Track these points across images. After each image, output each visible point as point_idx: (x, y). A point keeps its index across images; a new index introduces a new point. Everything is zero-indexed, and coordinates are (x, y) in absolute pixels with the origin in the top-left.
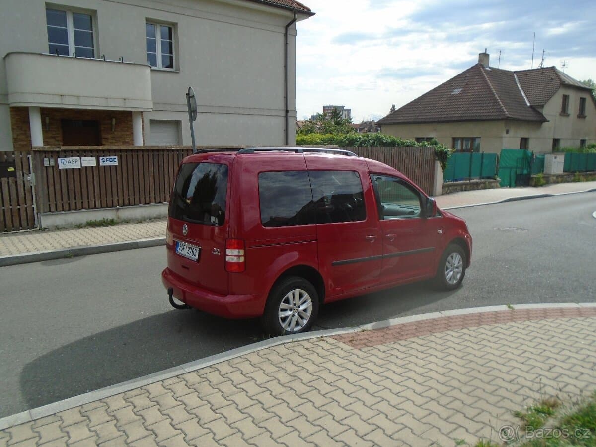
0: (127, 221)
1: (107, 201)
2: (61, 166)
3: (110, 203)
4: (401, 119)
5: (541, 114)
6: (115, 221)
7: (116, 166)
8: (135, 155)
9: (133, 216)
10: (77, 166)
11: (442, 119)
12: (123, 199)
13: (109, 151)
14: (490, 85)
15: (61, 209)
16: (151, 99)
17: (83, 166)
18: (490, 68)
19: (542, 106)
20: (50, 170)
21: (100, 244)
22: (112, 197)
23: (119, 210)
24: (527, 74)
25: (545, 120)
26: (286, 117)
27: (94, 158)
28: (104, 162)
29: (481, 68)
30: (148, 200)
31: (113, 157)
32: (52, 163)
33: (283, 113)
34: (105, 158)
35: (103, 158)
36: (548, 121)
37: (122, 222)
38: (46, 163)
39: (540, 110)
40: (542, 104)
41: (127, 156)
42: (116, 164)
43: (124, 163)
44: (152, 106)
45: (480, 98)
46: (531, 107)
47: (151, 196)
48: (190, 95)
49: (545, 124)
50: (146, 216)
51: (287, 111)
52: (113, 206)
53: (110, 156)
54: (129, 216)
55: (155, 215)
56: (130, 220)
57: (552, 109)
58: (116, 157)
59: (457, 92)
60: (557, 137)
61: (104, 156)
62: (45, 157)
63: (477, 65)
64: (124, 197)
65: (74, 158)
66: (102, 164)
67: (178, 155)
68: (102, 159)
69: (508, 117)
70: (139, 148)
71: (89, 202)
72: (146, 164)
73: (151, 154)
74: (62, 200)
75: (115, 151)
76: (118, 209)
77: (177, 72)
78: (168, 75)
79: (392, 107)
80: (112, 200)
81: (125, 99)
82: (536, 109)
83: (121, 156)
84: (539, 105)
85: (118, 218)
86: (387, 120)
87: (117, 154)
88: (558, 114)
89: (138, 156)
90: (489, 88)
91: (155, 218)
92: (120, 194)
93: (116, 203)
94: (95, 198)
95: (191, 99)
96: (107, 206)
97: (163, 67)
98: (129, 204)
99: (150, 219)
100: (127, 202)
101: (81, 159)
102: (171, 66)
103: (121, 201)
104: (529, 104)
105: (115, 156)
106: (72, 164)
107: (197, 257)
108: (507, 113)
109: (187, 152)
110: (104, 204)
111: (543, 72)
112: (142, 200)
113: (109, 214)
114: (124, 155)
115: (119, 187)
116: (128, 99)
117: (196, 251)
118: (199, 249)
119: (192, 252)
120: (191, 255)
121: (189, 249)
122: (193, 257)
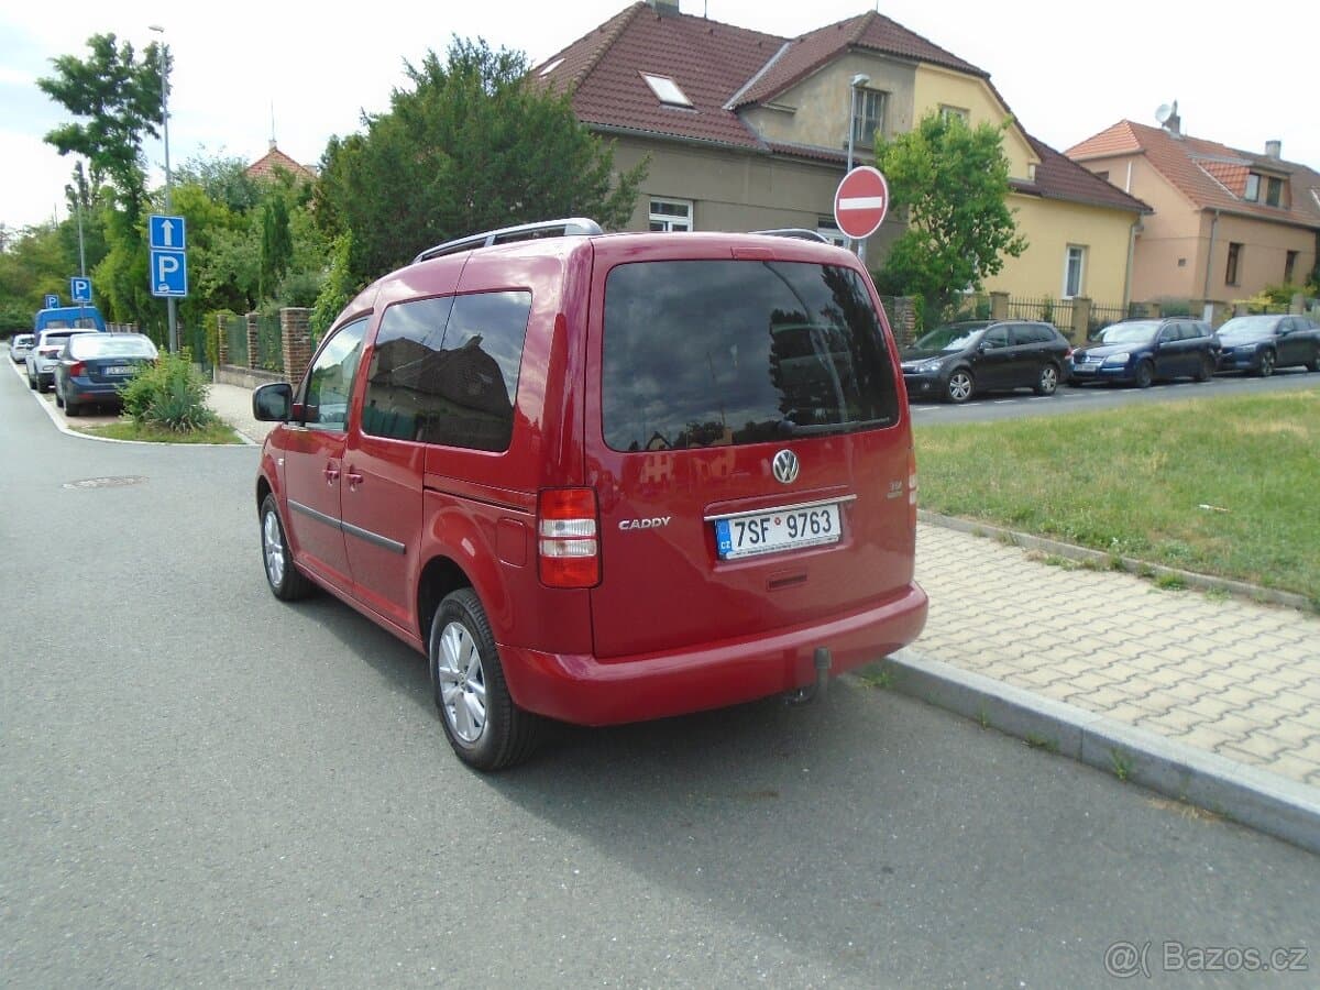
107: (836, 530)
117: (829, 516)
118: (839, 504)
119: (812, 523)
120: (809, 534)
121: (792, 523)
122: (819, 535)
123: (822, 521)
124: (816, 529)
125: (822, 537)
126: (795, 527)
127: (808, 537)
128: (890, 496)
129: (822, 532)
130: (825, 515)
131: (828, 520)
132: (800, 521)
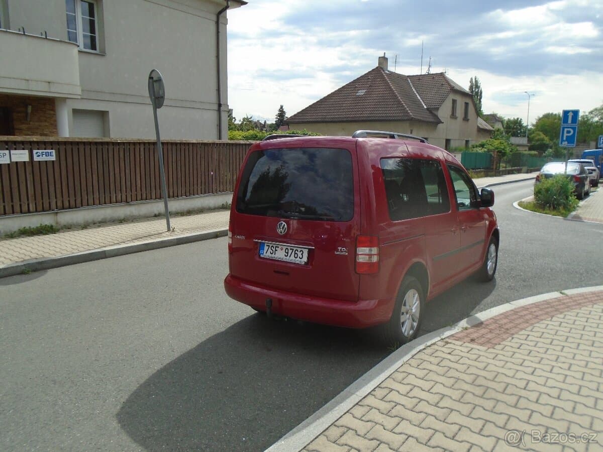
0: (68, 228)
1: (43, 203)
3: (46, 206)
4: (308, 118)
5: (436, 117)
6: (54, 227)
7: (53, 161)
8: (75, 148)
9: (75, 222)
10: (5, 161)
11: (350, 119)
12: (63, 201)
13: (45, 143)
14: (393, 88)
16: (79, 84)
17: (12, 161)
18: (388, 71)
19: (438, 109)
21: (58, 256)
22: (49, 198)
23: (59, 215)
24: (419, 79)
25: (440, 122)
26: (219, 111)
27: (26, 152)
28: (39, 156)
29: (382, 71)
30: (91, 201)
31: (49, 151)
33: (216, 107)
34: (40, 151)
35: (38, 151)
36: (443, 123)
37: (62, 229)
39: (435, 113)
40: (437, 107)
41: (66, 149)
42: (53, 158)
43: (63, 158)
44: (79, 92)
45: (384, 99)
46: (428, 109)
47: (95, 196)
48: (154, 79)
49: (440, 125)
50: (90, 221)
51: (220, 105)
52: (50, 209)
53: (45, 149)
54: (70, 222)
55: (100, 220)
56: (71, 225)
57: (444, 112)
58: (54, 151)
59: (361, 93)
60: (448, 138)
61: (38, 149)
63: (377, 68)
64: (64, 199)
65: (2, 151)
66: (36, 159)
67: (124, 149)
68: (37, 153)
69: (412, 118)
70: (80, 141)
71: (20, 205)
72: (88, 159)
73: (94, 147)
75: (52, 143)
76: (57, 213)
77: (102, 54)
78: (92, 58)
79: (280, 107)
80: (50, 203)
81: (49, 82)
82: (432, 111)
83: (59, 149)
84: (434, 108)
85: (57, 223)
86: (295, 119)
87: (54, 146)
88: (449, 117)
89: (78, 149)
90: (392, 90)
91: (100, 222)
92: (59, 196)
93: (53, 205)
94: (28, 200)
95: (155, 84)
96: (43, 210)
97: (84, 48)
98: (70, 208)
99: (94, 224)
100: (66, 204)
101: (10, 153)
102: (93, 47)
103: (59, 204)
104: (425, 107)
105: (52, 149)
107: (305, 259)
108: (411, 114)
109: (134, 145)
110: (39, 208)
111: (433, 78)
112: (85, 201)
113: (46, 220)
114: (62, 148)
115: (57, 186)
116: (54, 83)
117: (303, 252)
118: (309, 249)
119: (295, 253)
120: (292, 257)
121: (287, 251)
122: (297, 259)
123: (300, 254)
124: (296, 256)
125: (298, 261)
126: (288, 253)
127: (292, 259)
128: (336, 253)
129: (298, 258)
130: (301, 252)
131: (302, 254)
132: (290, 251)
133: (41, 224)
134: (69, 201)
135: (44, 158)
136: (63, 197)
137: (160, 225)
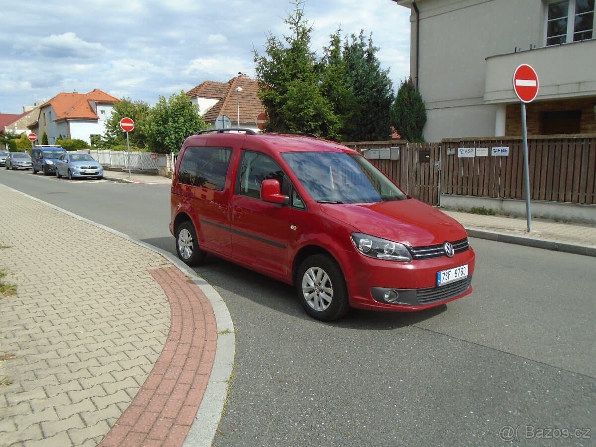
2: (460, 156)
3: (496, 193)
7: (507, 157)
10: (472, 155)
12: (510, 191)
13: (502, 141)
15: (456, 192)
17: (477, 155)
20: (452, 158)
27: (487, 149)
28: (495, 152)
31: (504, 148)
32: (453, 153)
34: (497, 148)
35: (495, 148)
38: (449, 153)
41: (519, 146)
42: (507, 154)
43: (515, 154)
52: (499, 196)
53: (501, 146)
54: (514, 209)
56: (512, 213)
58: (508, 148)
61: (496, 146)
62: (450, 147)
64: (511, 189)
65: (471, 148)
66: (493, 154)
68: (494, 150)
71: (478, 189)
72: (539, 155)
74: (457, 185)
76: (502, 200)
83: (513, 146)
85: (502, 209)
87: (509, 144)
89: (530, 146)
93: (502, 194)
94: (483, 186)
96: (493, 196)
98: (515, 198)
100: (513, 194)
101: (476, 150)
103: (507, 193)
105: (507, 146)
106: (468, 154)
110: (491, 194)
113: (492, 204)
114: (516, 145)
116: (583, 83)
133: (484, 206)
134: (516, 192)
135: (499, 154)
136: (510, 188)
137: (522, 224)
